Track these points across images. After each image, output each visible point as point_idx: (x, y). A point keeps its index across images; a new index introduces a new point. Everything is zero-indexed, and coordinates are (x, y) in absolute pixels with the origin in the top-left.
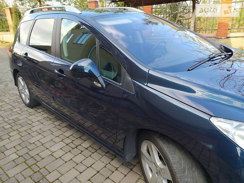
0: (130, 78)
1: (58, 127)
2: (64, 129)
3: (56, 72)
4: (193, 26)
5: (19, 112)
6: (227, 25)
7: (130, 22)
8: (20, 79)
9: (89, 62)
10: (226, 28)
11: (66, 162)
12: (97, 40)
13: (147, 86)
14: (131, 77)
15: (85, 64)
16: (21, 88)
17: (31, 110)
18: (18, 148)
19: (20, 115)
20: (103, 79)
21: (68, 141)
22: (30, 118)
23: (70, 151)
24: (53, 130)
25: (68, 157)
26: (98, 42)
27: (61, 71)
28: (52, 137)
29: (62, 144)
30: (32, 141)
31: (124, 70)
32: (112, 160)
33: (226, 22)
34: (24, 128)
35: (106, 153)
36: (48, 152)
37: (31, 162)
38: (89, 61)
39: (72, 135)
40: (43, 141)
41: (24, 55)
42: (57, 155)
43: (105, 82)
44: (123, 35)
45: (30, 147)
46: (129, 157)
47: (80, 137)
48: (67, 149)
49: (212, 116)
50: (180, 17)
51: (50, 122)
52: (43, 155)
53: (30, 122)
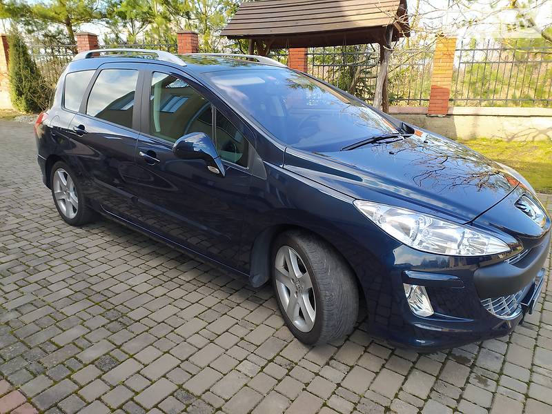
0: (260, 160)
1: (136, 254)
2: (147, 258)
3: (143, 154)
4: (381, 91)
5: (57, 233)
6: (446, 92)
7: (263, 81)
8: (60, 173)
9: (202, 137)
10: (445, 98)
11: (156, 298)
12: (213, 107)
13: (283, 168)
14: (262, 158)
15: (195, 140)
16: (59, 191)
17: (78, 230)
18: (72, 281)
19: (59, 238)
20: (223, 163)
21: (156, 273)
22: (80, 241)
23: (161, 285)
24: (127, 258)
25: (159, 291)
26: (214, 109)
27: (151, 153)
28: (126, 267)
29: (145, 277)
30: (92, 272)
31: (252, 149)
32: (231, 294)
33: (444, 87)
34: (75, 256)
35: (221, 287)
36: (124, 287)
37: (97, 298)
38: (202, 135)
39: (161, 265)
40: (113, 272)
41: (77, 129)
42: (140, 289)
43: (225, 167)
44: (243, 95)
45: (92, 280)
46: (257, 280)
47: (175, 268)
48: (156, 282)
49: (356, 199)
50: (362, 71)
51: (118, 248)
52: (116, 289)
53: (82, 248)
